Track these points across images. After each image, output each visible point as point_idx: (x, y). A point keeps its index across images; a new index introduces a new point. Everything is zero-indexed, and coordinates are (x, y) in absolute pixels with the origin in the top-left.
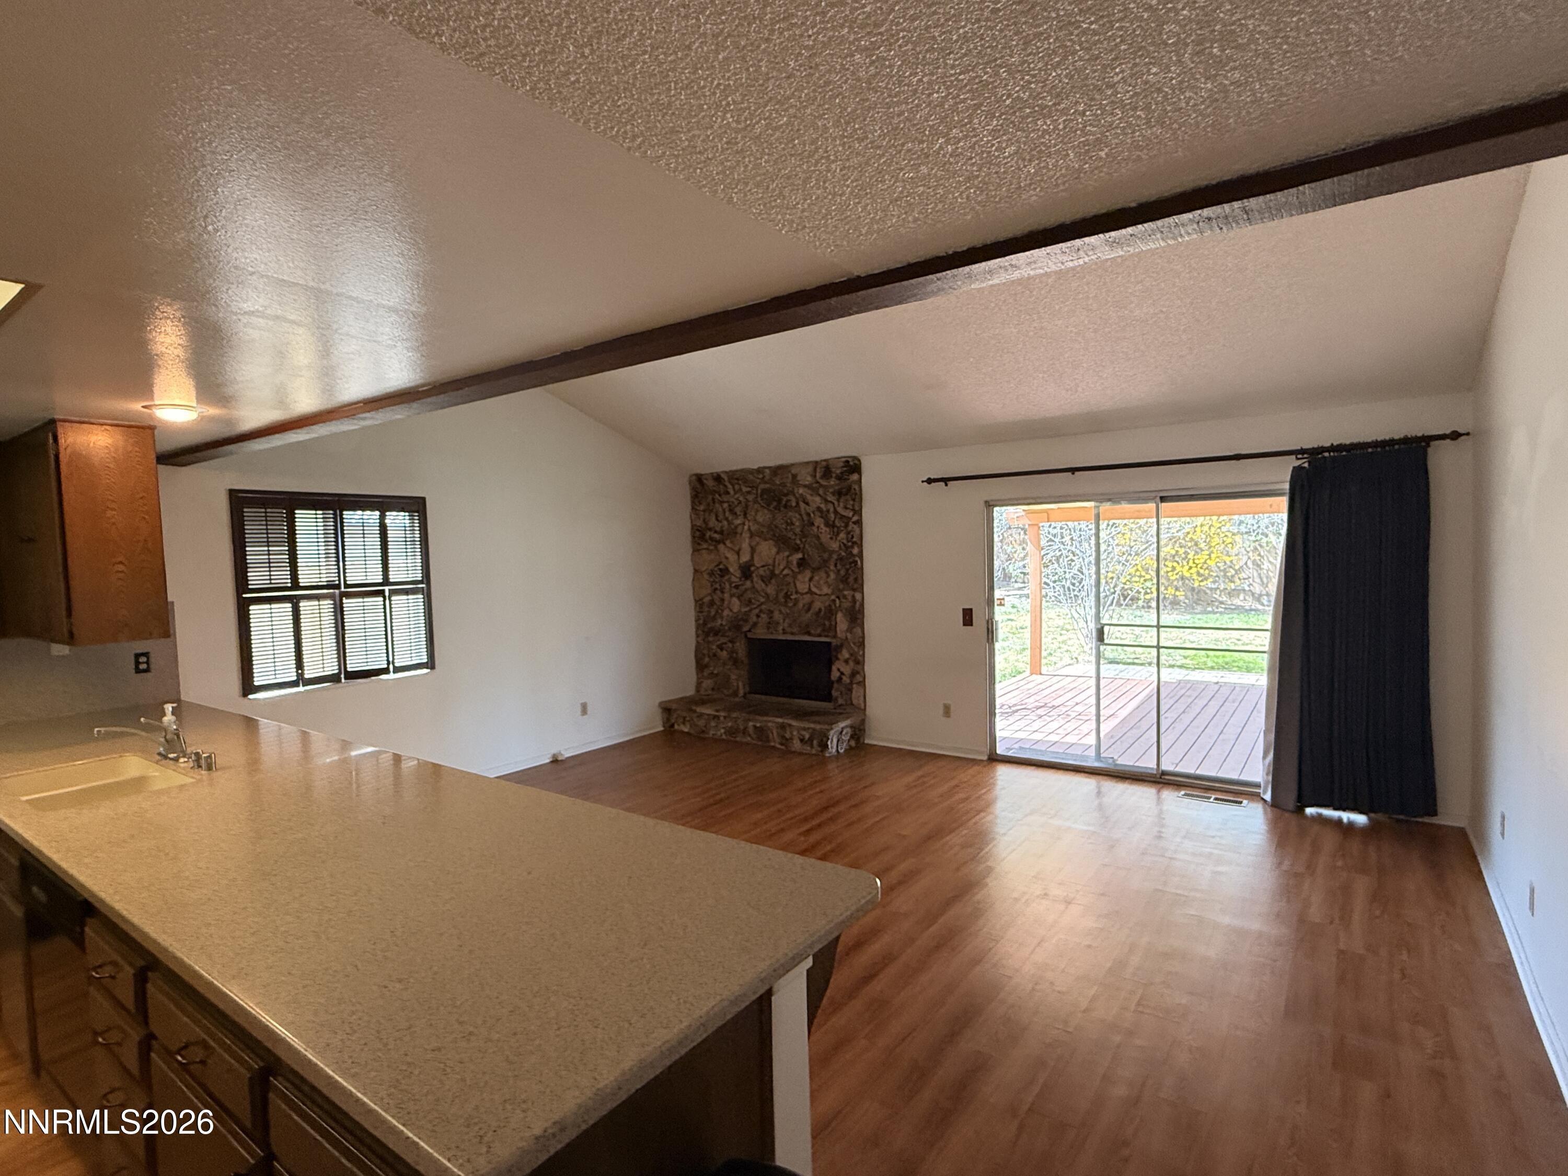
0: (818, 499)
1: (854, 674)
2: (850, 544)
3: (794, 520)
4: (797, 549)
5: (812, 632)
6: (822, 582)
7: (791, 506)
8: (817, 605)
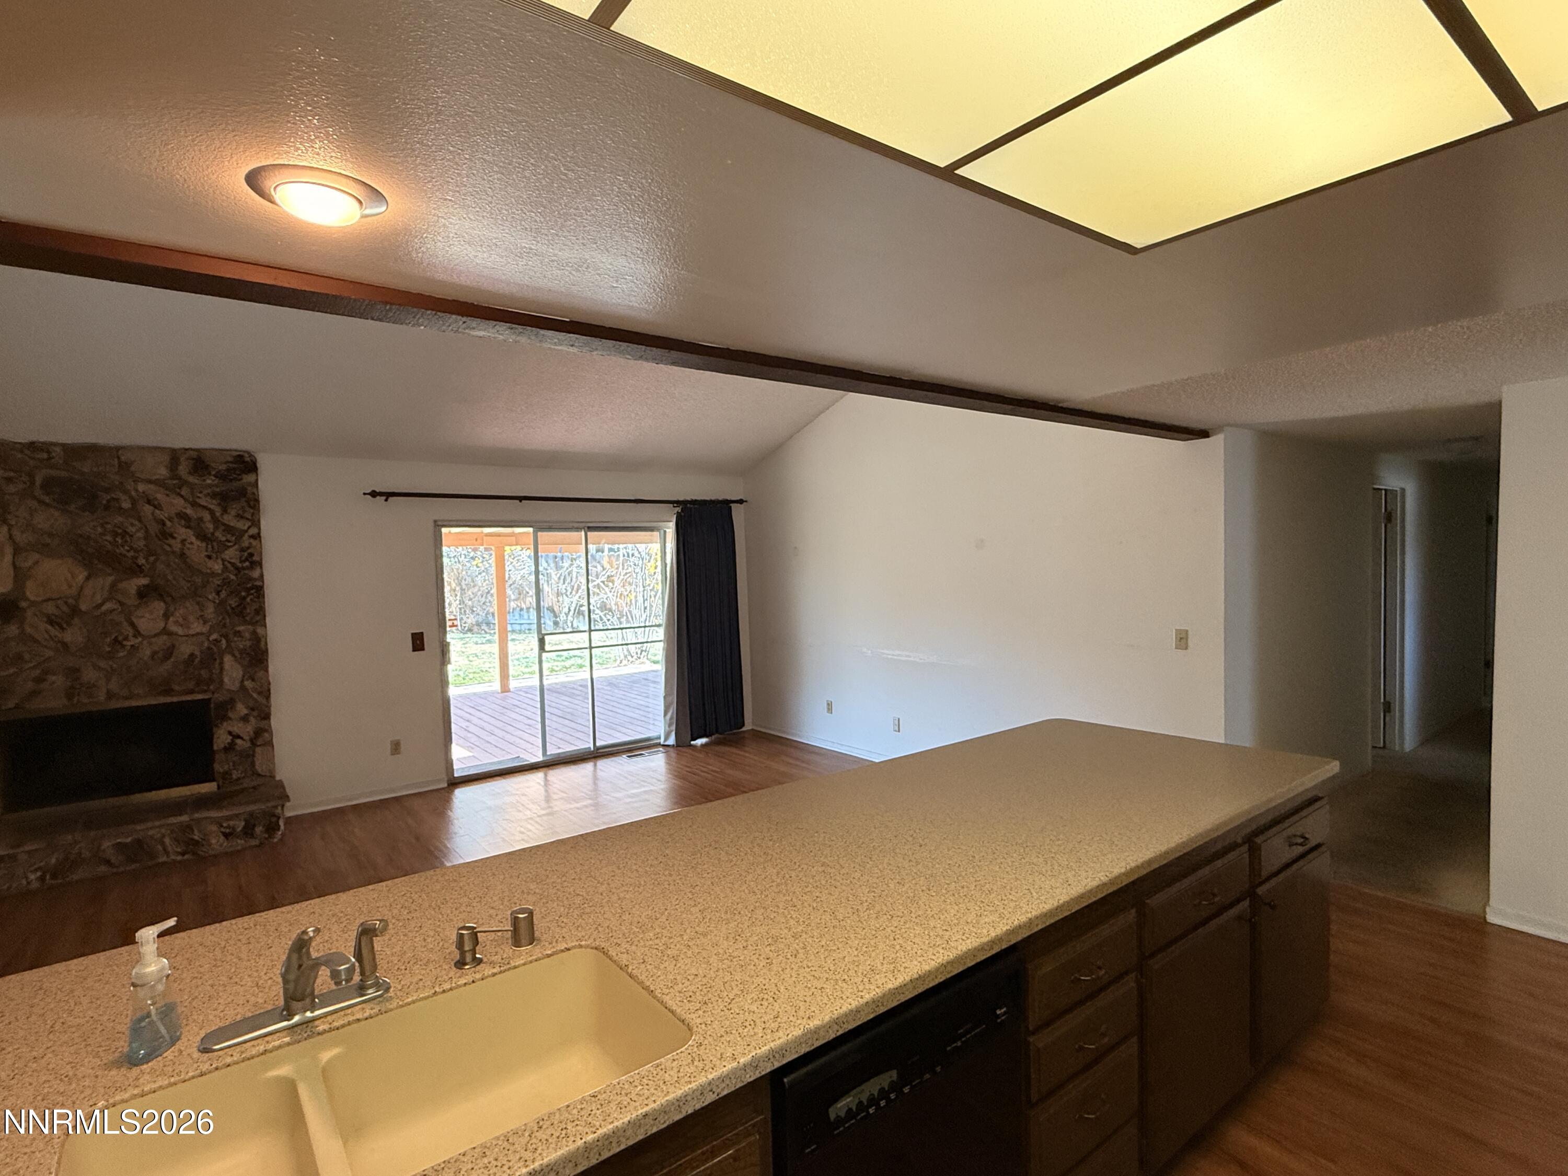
0: (179, 502)
1: (259, 732)
2: (247, 564)
3: (131, 530)
4: (137, 570)
5: (176, 688)
6: (191, 618)
7: (120, 508)
8: (185, 649)
